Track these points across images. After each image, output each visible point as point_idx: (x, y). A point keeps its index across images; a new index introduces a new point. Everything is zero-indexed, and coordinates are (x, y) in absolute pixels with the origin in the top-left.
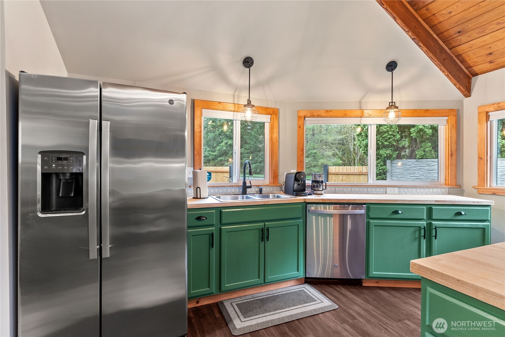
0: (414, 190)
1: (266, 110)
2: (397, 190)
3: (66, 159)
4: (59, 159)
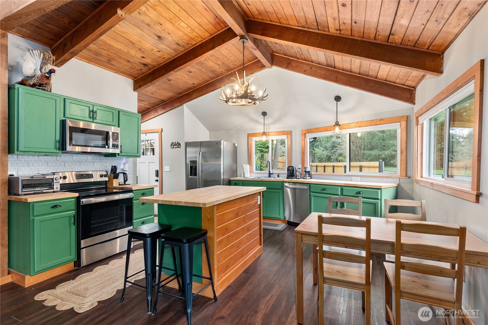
0: (372, 179)
1: (283, 133)
2: (359, 178)
3: (194, 163)
4: (193, 163)
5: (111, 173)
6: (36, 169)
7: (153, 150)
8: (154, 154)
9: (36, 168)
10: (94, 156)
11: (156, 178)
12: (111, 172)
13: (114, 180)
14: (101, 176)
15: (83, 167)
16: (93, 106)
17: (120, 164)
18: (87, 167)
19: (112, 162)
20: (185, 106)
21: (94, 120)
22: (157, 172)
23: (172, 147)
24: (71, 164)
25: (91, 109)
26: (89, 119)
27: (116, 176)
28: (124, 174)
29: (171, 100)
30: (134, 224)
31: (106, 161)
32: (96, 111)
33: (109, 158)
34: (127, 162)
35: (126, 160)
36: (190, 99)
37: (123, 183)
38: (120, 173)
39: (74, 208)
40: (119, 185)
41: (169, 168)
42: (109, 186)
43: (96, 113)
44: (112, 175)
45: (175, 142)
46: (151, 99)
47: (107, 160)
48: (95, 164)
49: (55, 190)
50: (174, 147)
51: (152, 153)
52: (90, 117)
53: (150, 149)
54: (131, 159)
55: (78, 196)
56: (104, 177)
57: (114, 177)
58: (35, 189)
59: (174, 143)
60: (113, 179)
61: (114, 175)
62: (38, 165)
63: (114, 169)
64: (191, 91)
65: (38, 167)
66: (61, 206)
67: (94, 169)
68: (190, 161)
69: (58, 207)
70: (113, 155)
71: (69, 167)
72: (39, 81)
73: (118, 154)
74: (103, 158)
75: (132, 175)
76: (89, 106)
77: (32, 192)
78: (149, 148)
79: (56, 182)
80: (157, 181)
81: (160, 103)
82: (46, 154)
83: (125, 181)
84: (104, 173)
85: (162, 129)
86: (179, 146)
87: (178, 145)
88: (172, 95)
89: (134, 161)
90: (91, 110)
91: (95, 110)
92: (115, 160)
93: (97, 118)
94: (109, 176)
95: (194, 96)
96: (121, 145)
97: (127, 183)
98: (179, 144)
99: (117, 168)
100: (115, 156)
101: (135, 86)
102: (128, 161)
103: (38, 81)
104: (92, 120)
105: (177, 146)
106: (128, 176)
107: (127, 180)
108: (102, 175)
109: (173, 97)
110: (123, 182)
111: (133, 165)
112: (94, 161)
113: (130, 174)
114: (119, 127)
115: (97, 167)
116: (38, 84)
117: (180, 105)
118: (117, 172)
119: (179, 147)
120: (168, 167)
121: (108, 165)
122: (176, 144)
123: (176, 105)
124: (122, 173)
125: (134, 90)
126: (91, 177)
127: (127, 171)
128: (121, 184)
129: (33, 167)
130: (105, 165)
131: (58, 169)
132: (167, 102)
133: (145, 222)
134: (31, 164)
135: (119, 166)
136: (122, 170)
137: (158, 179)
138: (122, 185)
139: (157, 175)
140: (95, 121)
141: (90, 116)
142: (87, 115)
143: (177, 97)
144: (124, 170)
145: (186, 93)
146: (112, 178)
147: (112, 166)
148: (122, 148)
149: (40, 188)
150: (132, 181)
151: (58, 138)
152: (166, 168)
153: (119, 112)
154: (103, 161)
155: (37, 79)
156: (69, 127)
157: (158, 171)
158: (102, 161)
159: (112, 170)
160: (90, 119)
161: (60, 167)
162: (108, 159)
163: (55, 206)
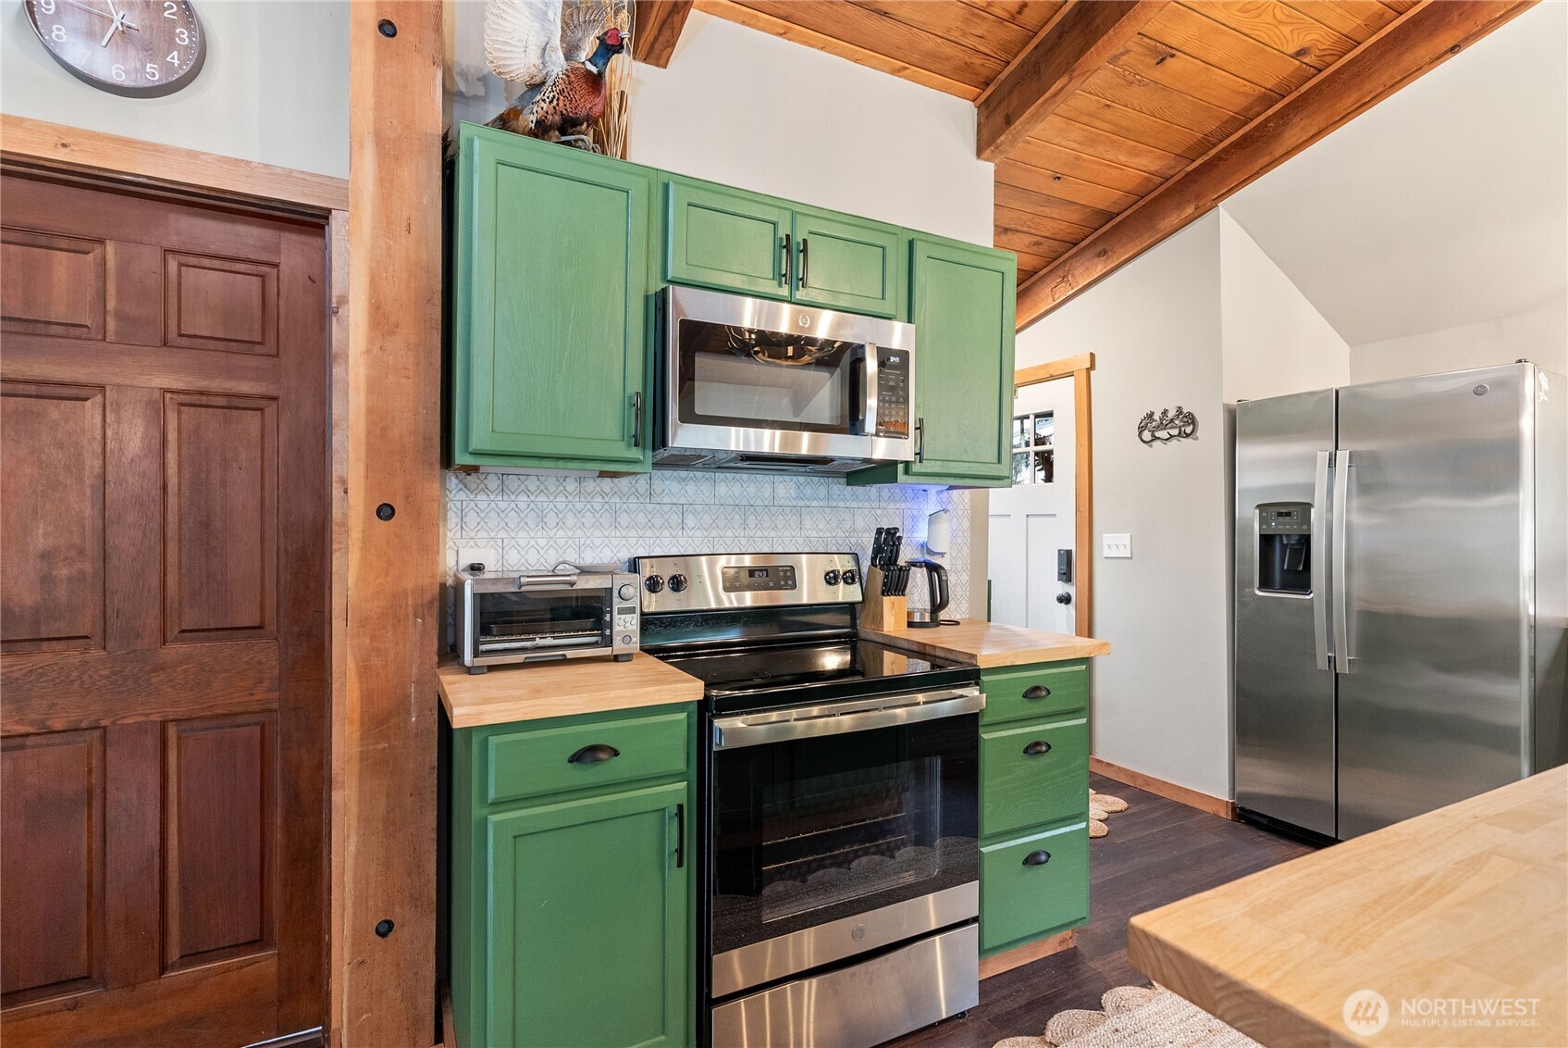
3: (1288, 514)
4: (1280, 514)
5: (876, 566)
6: (570, 542)
7: (1045, 461)
8: (1049, 478)
9: (570, 534)
10: (802, 479)
11: (1063, 588)
12: (873, 559)
13: (887, 600)
14: (832, 578)
15: (759, 534)
16: (793, 214)
17: (914, 518)
18: (773, 534)
19: (879, 512)
20: (1226, 214)
21: (798, 289)
22: (1066, 558)
23: (1147, 435)
24: (707, 518)
25: (782, 233)
26: (770, 287)
27: (896, 584)
28: (933, 569)
29: (1141, 203)
30: (988, 869)
31: (854, 504)
32: (805, 241)
33: (868, 488)
34: (945, 511)
35: (941, 502)
36: (1267, 159)
37: (927, 619)
38: (914, 564)
39: (681, 765)
40: (911, 624)
41: (1128, 543)
42: (865, 630)
43: (805, 251)
44: (880, 575)
45: (1165, 412)
46: (1047, 211)
47: (857, 499)
48: (808, 523)
49: (619, 647)
50: (1157, 434)
51: (1042, 474)
52: (777, 277)
53: (1032, 455)
54: (963, 497)
55: (701, 697)
56: (842, 584)
57: (885, 584)
58: (534, 639)
59: (1156, 417)
60: (883, 594)
61: (886, 577)
62: (580, 524)
63: (887, 543)
64: (1270, 112)
65: (579, 533)
66: (616, 753)
67: (800, 541)
68: (1259, 506)
69: (603, 756)
70: (883, 472)
71: (698, 533)
72: (558, 99)
73: (907, 464)
74: (839, 488)
75: (965, 577)
76: (775, 219)
77: (519, 658)
78: (1027, 449)
79: (622, 611)
80: (1065, 600)
81: (1087, 230)
82: (610, 471)
83: (937, 607)
84: (842, 564)
85: (1092, 355)
86: (1189, 430)
87: (1185, 424)
88: (1153, 168)
89: (973, 507)
90: (781, 239)
91: (798, 238)
92: (891, 499)
93: (811, 281)
94: (865, 578)
95: (1292, 136)
96: (921, 421)
97: (943, 615)
98: (1191, 419)
99: (900, 538)
100: (894, 479)
101: (983, 132)
102: (950, 507)
103: (555, 102)
104: (785, 291)
105: (1175, 432)
106: (952, 580)
107: (943, 604)
108: (833, 572)
109: (1158, 180)
110: (928, 607)
111: (973, 528)
112: (801, 503)
113: (959, 568)
114: (910, 321)
115: (815, 534)
116: (557, 118)
117: (1200, 211)
118: (901, 562)
119: (1188, 435)
120: (1125, 538)
121: (860, 523)
122: (1172, 421)
123: (1173, 219)
124: (921, 567)
125: (979, 153)
126: (786, 584)
127: (942, 554)
128: (917, 619)
129: (561, 533)
130: (847, 526)
131: (658, 541)
132: (1119, 219)
133: (1043, 858)
134: (551, 519)
135: (913, 529)
136: (924, 547)
137: (1071, 589)
138: (922, 625)
139: (1066, 575)
140: (801, 295)
141: (777, 272)
142: (766, 266)
143: (1182, 174)
144: (930, 552)
145: (1241, 132)
146: (879, 592)
147: (879, 531)
148: (926, 438)
149: (555, 638)
150: (964, 606)
151: (635, 385)
152: (1112, 543)
153: (911, 243)
154: (841, 504)
155: (551, 96)
156: (683, 322)
157: (1069, 553)
158: (835, 504)
159: (877, 550)
160: (780, 285)
161: (666, 533)
162: (861, 497)
163: (589, 755)
